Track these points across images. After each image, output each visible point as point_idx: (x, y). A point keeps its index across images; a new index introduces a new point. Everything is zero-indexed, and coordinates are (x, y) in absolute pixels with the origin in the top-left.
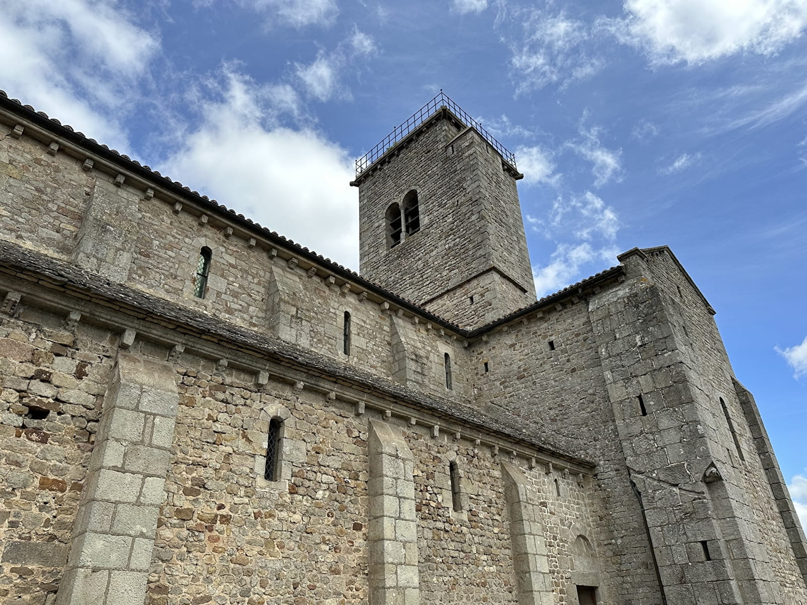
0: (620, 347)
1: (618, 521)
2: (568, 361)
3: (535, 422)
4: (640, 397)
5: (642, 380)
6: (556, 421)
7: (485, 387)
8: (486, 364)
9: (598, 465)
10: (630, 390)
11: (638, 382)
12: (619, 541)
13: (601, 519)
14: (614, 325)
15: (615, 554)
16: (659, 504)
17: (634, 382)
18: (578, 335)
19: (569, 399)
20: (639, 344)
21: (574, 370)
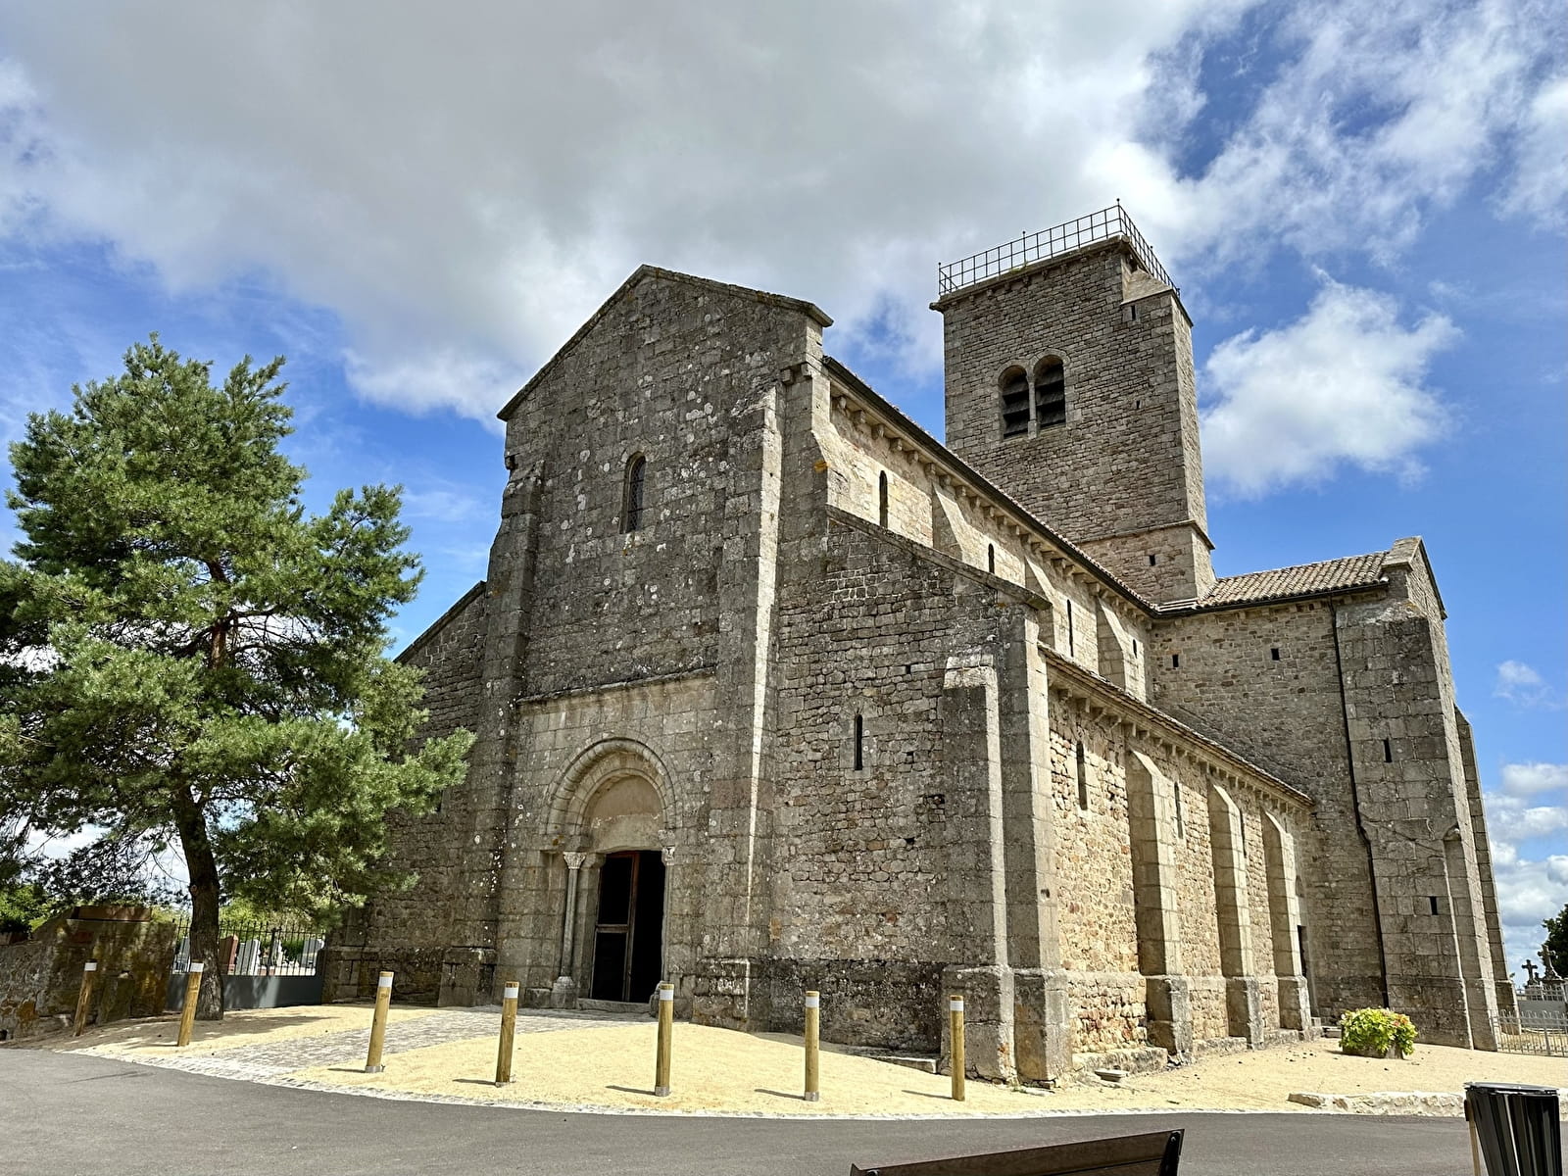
0: (1371, 679)
1: (1335, 865)
2: (1296, 677)
3: (1242, 742)
4: (1386, 742)
5: (1392, 723)
6: (1270, 745)
7: (1172, 686)
8: (1175, 658)
9: (1320, 803)
10: (1375, 731)
11: (1387, 724)
12: (1334, 885)
13: (1315, 859)
14: (1368, 652)
15: (1327, 897)
16: (1390, 856)
17: (1383, 724)
18: (1313, 649)
19: (1291, 723)
20: (1396, 682)
21: (1302, 691)
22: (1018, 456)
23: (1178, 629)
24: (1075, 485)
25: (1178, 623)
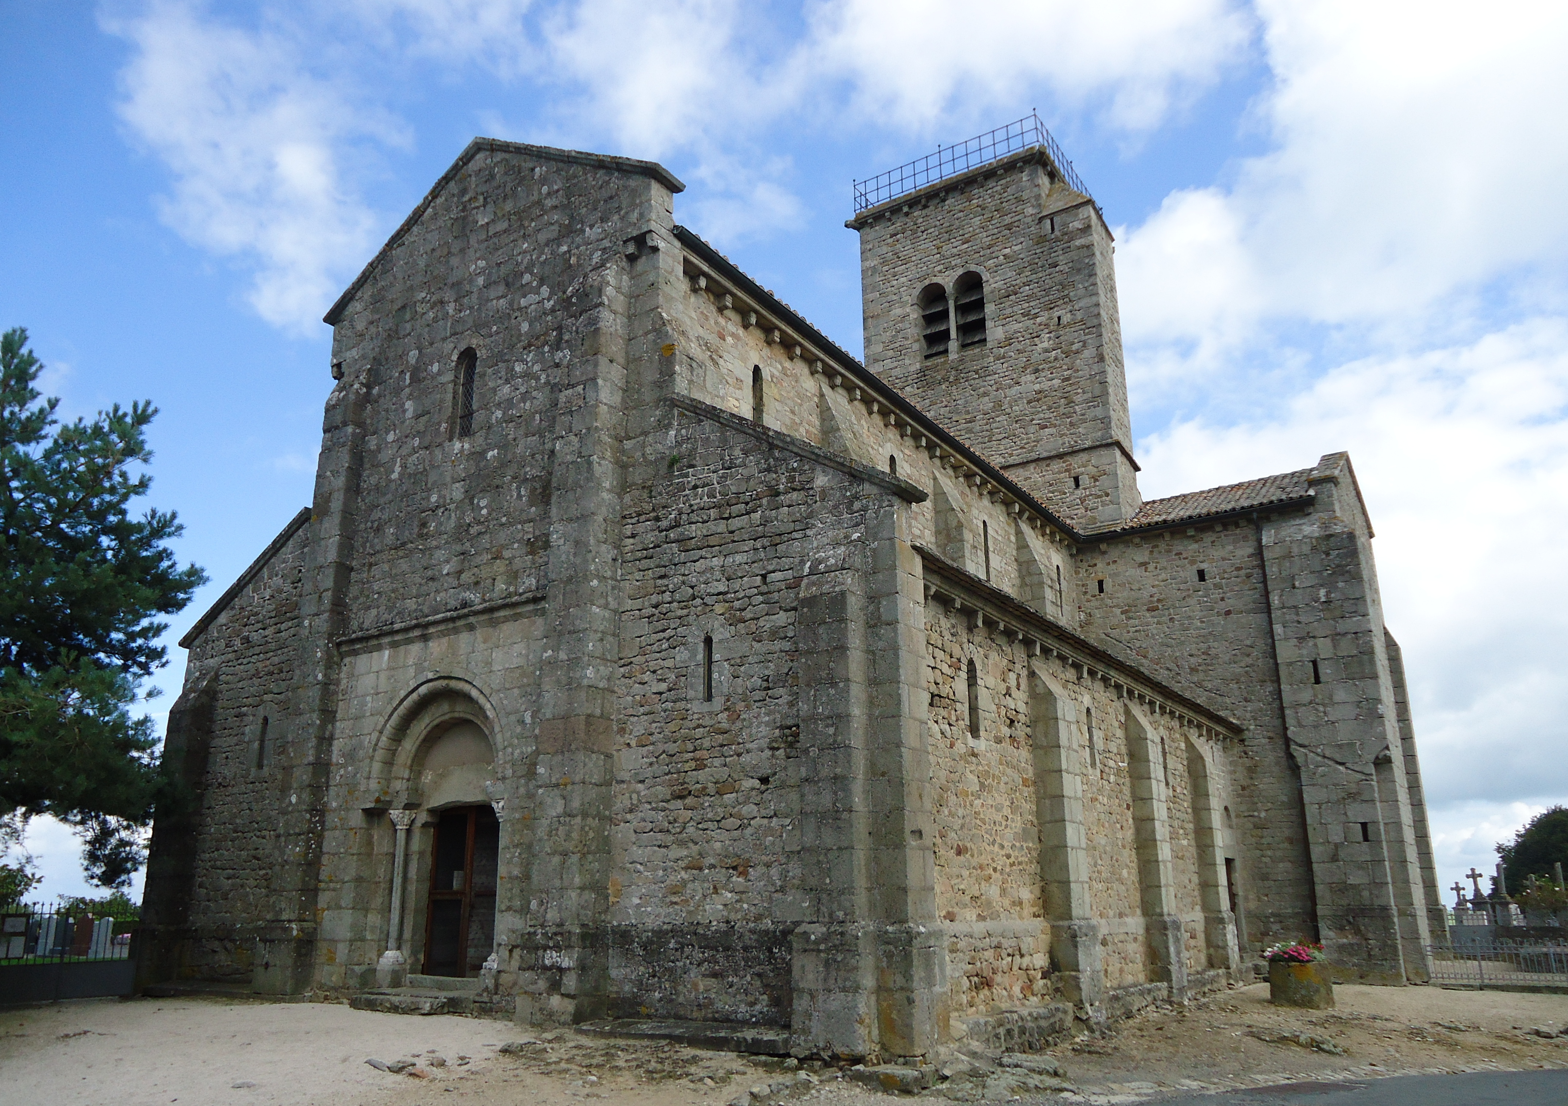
0: (1299, 598)
1: (1263, 793)
2: (1222, 599)
3: (1168, 669)
4: (1315, 663)
5: (1320, 642)
6: (1197, 671)
7: (1097, 614)
8: (1101, 583)
9: (1248, 729)
10: (1305, 652)
11: (1315, 645)
12: (1263, 815)
13: (1243, 788)
14: (1295, 570)
15: (1256, 827)
16: (1320, 781)
17: (1311, 644)
18: (1238, 569)
19: (1218, 648)
20: (1323, 599)
21: (1228, 613)
22: (939, 377)
23: (1104, 553)
24: (998, 405)
25: (1103, 547)
